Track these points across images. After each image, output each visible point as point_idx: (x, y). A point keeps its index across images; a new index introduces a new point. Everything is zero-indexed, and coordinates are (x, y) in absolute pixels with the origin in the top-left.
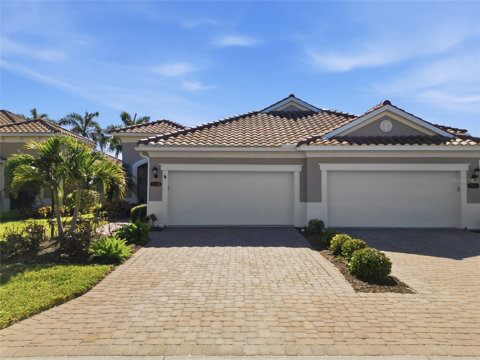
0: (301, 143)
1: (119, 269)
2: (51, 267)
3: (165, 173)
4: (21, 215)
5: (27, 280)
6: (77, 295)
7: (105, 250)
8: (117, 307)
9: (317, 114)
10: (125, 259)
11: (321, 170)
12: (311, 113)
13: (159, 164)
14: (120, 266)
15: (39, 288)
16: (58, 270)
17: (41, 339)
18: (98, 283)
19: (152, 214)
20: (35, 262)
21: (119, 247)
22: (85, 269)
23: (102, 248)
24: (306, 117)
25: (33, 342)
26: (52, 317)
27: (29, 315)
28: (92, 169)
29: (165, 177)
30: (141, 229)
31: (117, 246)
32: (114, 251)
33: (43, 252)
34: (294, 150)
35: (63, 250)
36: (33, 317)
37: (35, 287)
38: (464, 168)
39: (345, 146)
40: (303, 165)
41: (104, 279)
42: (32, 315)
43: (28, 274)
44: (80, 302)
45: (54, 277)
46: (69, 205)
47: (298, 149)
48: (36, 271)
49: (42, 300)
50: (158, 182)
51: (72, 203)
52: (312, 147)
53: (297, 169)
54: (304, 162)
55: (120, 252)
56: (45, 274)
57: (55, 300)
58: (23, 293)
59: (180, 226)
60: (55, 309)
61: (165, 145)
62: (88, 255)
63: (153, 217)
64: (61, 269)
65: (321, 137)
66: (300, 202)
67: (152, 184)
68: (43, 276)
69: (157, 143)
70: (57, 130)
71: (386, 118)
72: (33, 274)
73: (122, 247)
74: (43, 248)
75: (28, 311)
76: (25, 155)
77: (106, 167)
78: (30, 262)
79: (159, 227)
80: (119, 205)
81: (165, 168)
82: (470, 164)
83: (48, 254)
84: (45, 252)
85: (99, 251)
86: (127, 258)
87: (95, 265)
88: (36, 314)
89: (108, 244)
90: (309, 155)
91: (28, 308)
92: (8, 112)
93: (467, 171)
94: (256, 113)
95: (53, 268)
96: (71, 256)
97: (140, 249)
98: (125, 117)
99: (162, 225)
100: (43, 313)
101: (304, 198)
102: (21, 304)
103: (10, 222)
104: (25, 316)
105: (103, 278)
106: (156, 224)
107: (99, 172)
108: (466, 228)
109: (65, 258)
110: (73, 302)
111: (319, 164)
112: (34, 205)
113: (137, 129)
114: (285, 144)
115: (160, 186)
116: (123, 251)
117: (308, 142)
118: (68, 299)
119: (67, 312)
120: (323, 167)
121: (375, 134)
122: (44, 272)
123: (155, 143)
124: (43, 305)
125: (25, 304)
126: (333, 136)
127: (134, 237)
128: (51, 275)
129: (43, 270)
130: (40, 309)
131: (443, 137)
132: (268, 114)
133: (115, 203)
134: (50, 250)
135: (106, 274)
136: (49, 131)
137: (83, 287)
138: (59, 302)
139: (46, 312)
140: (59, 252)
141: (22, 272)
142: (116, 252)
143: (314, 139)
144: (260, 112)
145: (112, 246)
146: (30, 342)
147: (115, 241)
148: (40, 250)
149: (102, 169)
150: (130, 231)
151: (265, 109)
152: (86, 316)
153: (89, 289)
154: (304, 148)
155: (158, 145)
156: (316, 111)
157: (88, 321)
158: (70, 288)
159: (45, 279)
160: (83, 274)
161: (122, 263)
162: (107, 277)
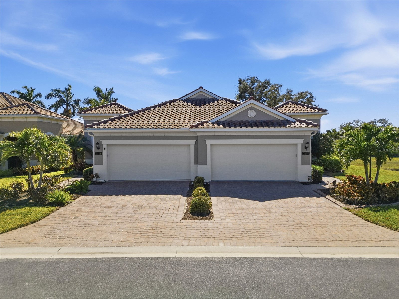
0: (192, 127)
1: (62, 209)
2: (22, 208)
3: (105, 146)
4: (14, 173)
5: (8, 215)
6: (32, 223)
7: (55, 198)
8: (51, 228)
9: (217, 100)
10: (67, 203)
11: (207, 144)
12: (214, 100)
13: (101, 140)
14: (63, 207)
15: (13, 219)
16: (26, 210)
17: (9, 241)
18: (46, 217)
19: (96, 173)
20: (15, 205)
21: (64, 196)
22: (41, 209)
23: (53, 197)
24: (209, 103)
25: (5, 242)
26: (17, 232)
27: (5, 231)
28: (50, 149)
29: (105, 149)
30: (83, 184)
31: (62, 196)
32: (60, 199)
33: (21, 199)
34: (188, 131)
35: (32, 198)
36: (7, 233)
37: (11, 219)
38: (300, 142)
39: (221, 128)
40: (196, 141)
41: (51, 215)
42: (7, 231)
43: (8, 212)
44: (33, 226)
45: (23, 213)
46: (49, 164)
47: (191, 130)
48: (14, 210)
49: (13, 224)
50: (100, 152)
51: (51, 163)
52: (200, 129)
53: (192, 143)
54: (196, 138)
55: (64, 199)
56: (18, 212)
57: (20, 225)
58: (4, 221)
59: (115, 181)
60: (20, 229)
61: (103, 128)
62: (45, 200)
63: (97, 176)
64: (28, 209)
65: (209, 122)
66: (194, 164)
67: (97, 154)
68: (17, 213)
69: (99, 127)
70: (38, 112)
71: (252, 108)
72: (12, 211)
73: (65, 196)
74: (22, 197)
75: (5, 230)
76: (8, 142)
77: (58, 148)
78: (12, 205)
79: (101, 182)
80: (80, 165)
81: (104, 143)
82: (304, 139)
83: (22, 201)
84: (22, 199)
85: (51, 199)
86: (69, 203)
87: (48, 207)
88: (9, 231)
89: (57, 194)
90: (199, 134)
91: (5, 228)
92: (5, 93)
93: (302, 144)
94: (175, 101)
95: (23, 208)
96: (36, 201)
97: (80, 197)
98: (98, 91)
99: (102, 181)
100: (13, 231)
101: (196, 162)
102: (2, 227)
103: (6, 178)
104: (3, 232)
105: (49, 214)
106: (98, 180)
107: (54, 150)
108: (299, 181)
109: (31, 203)
110: (30, 226)
111: (205, 140)
112: (23, 165)
113: (95, 110)
114: (184, 126)
115: (101, 155)
116: (66, 199)
117: (197, 126)
118: (27, 224)
119: (25, 230)
120: (209, 142)
121: (244, 119)
122: (18, 211)
123: (97, 126)
124: (13, 227)
125: (4, 226)
126: (217, 121)
127: (78, 189)
128: (21, 212)
129: (18, 210)
130: (11, 229)
131: (288, 120)
132: (184, 101)
133: (78, 164)
134: (25, 198)
135: (53, 212)
136: (33, 113)
137: (36, 219)
138: (22, 226)
139: (15, 230)
140: (29, 199)
141: (5, 211)
142: (61, 199)
143: (202, 124)
144: (179, 99)
145: (59, 196)
146: (3, 242)
147: (62, 193)
148: (19, 198)
149: (56, 149)
150: (75, 186)
151: (183, 97)
152: (34, 232)
153: (39, 220)
154: (194, 129)
155: (99, 128)
156: (218, 98)
157: (34, 234)
158: (29, 219)
159: (18, 214)
160: (39, 212)
161: (65, 206)
162: (53, 213)
